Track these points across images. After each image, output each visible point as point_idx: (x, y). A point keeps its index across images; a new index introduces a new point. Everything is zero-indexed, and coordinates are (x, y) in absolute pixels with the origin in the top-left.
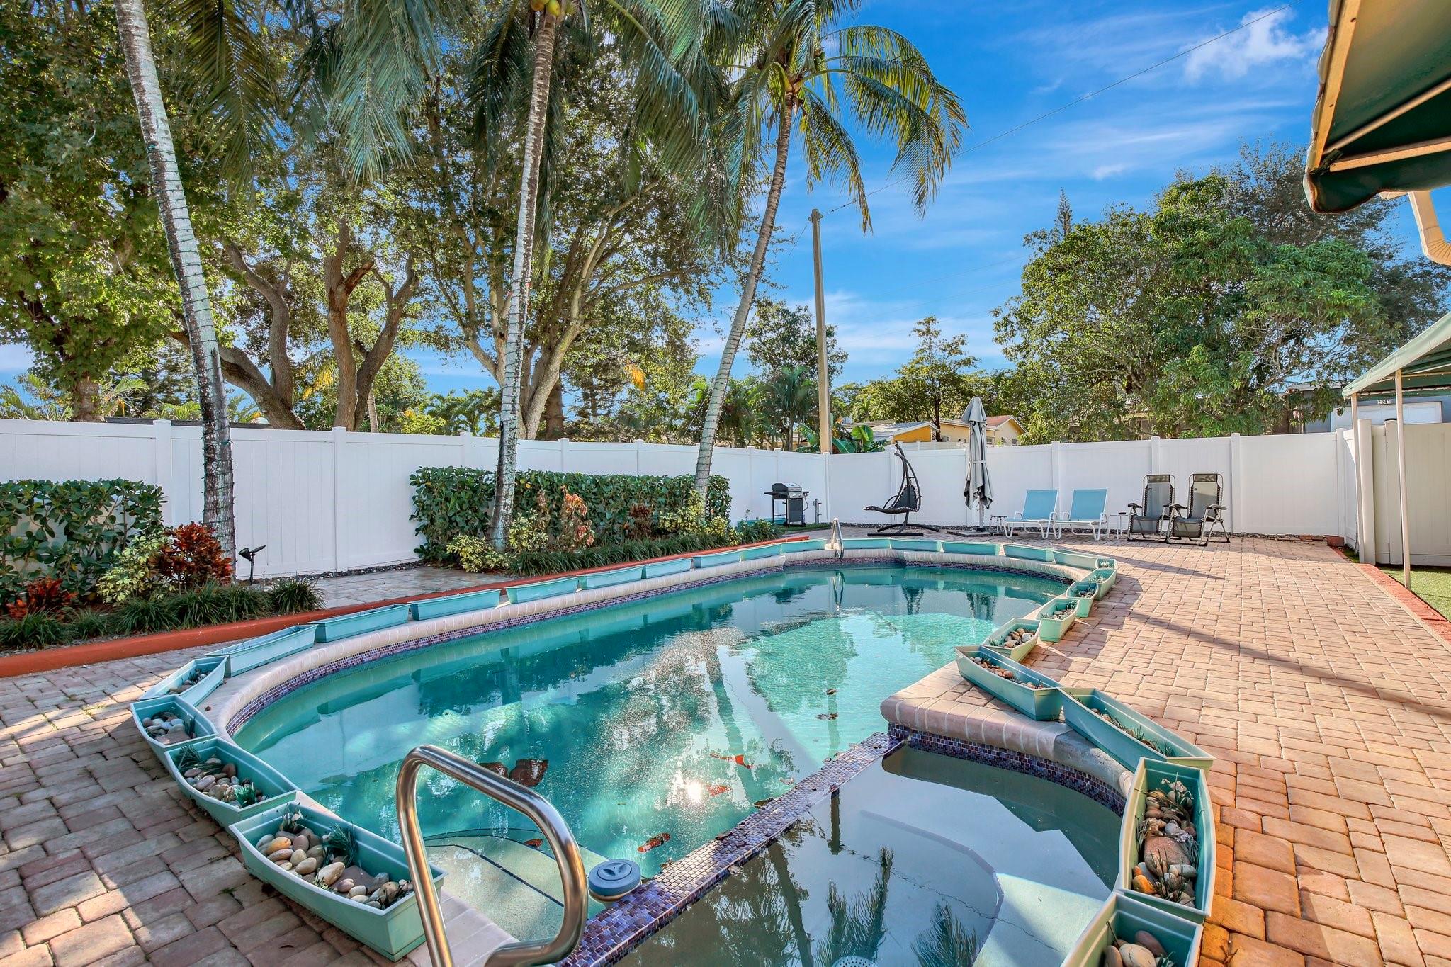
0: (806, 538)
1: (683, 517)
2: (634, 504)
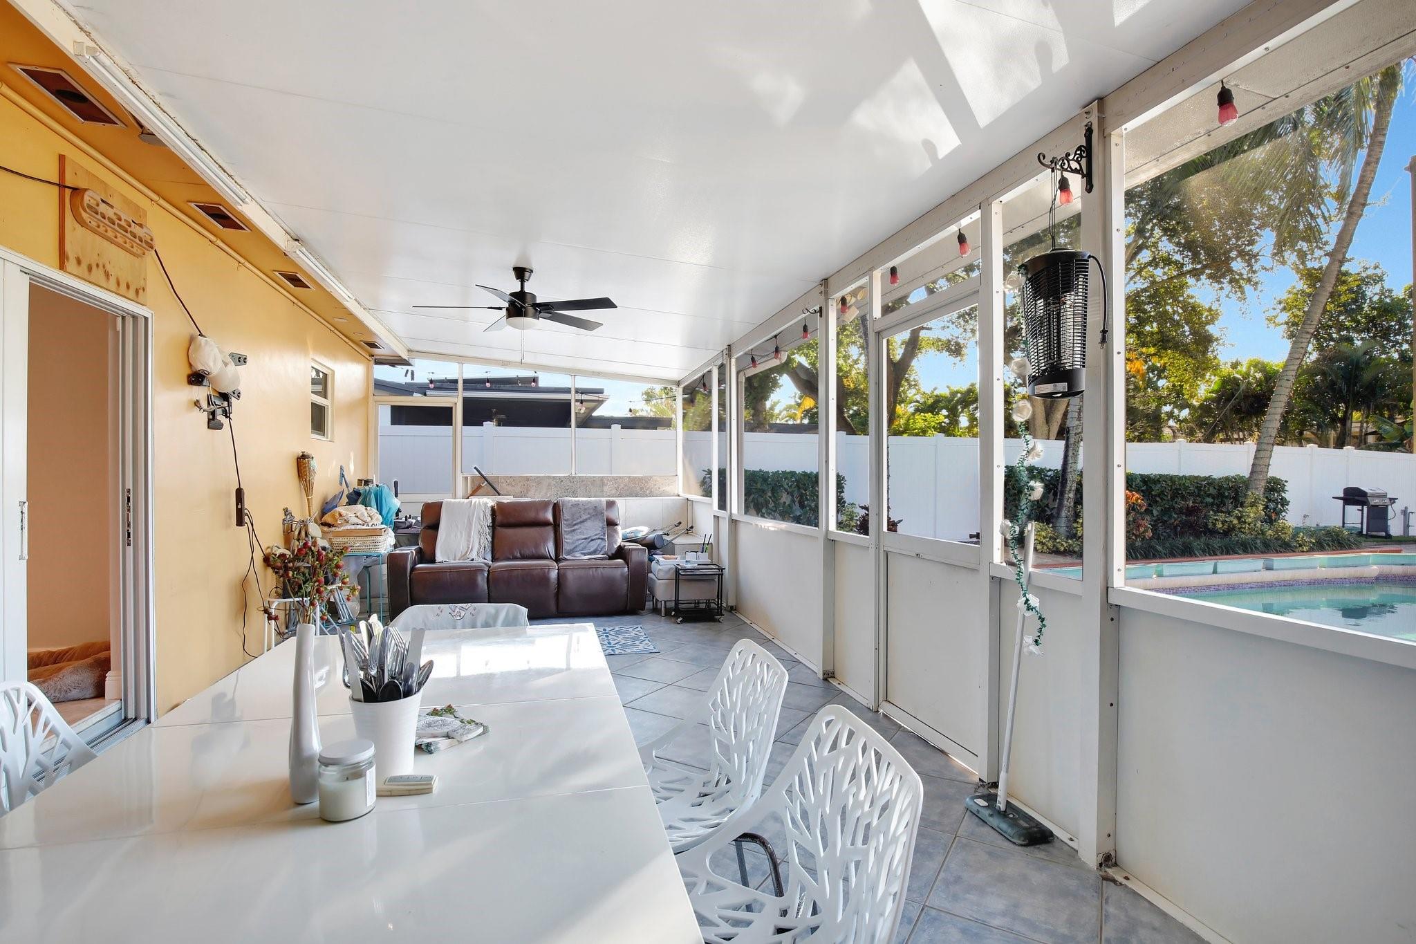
0: (1399, 551)
1: (1239, 518)
2: (1180, 503)
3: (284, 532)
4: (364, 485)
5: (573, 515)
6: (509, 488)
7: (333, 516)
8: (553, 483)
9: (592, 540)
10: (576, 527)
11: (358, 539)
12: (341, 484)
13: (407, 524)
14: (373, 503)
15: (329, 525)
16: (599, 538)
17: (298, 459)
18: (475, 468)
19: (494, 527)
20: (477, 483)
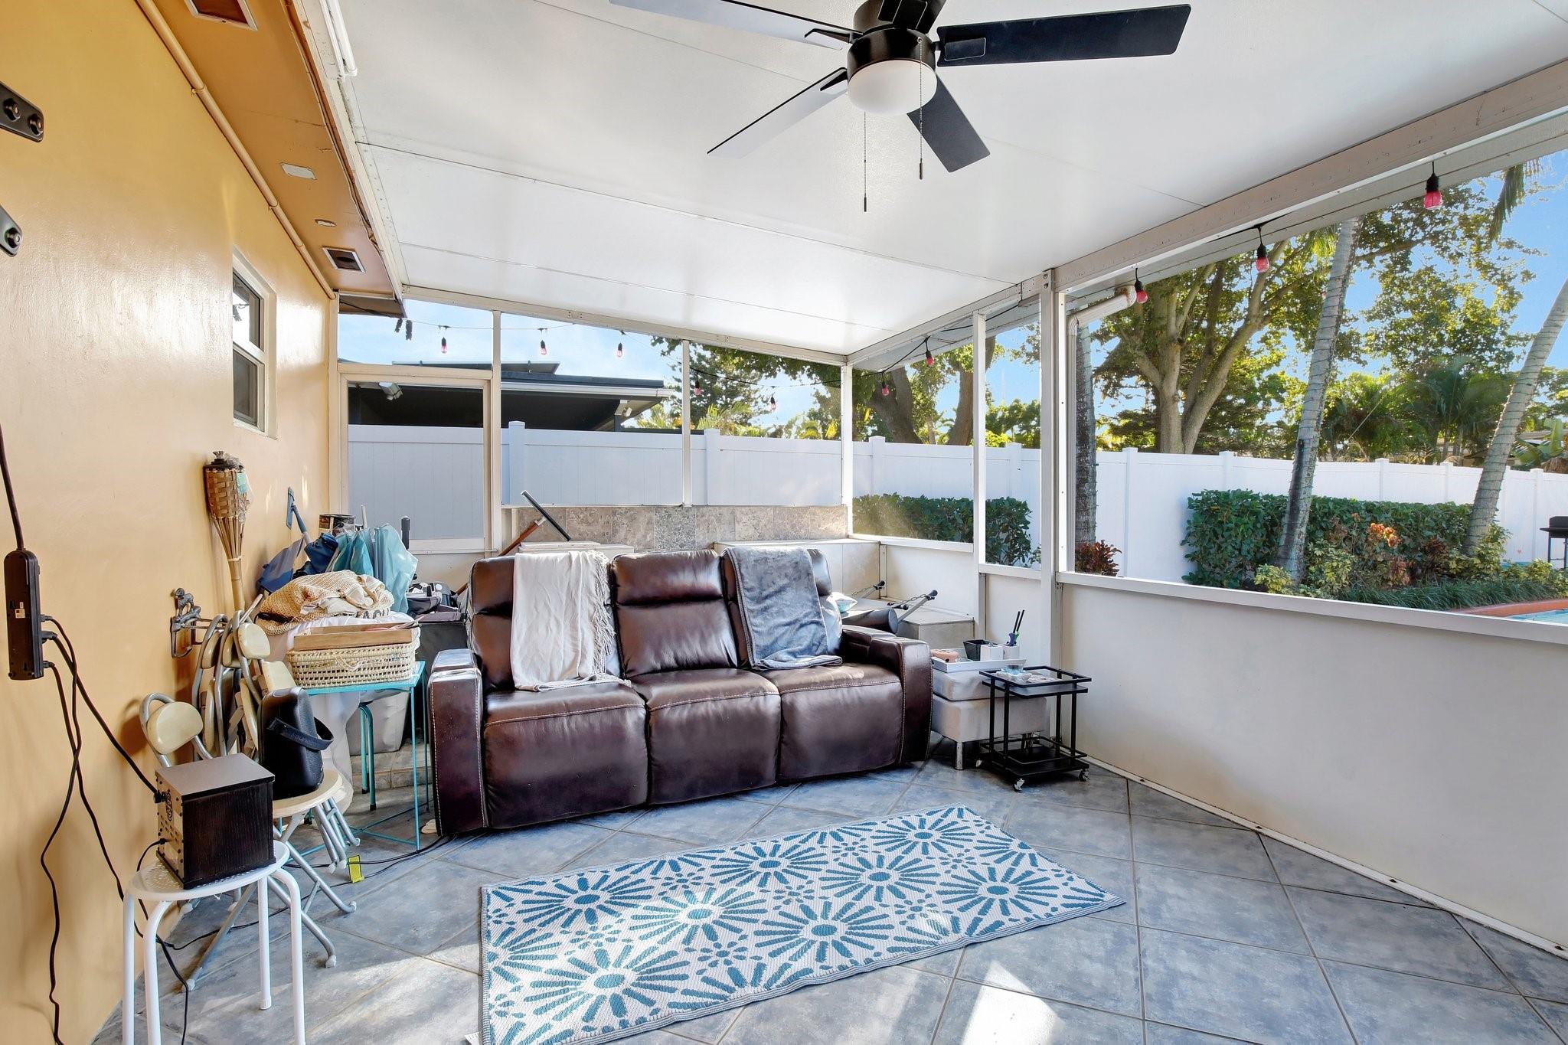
3: (174, 651)
4: (334, 526)
5: (760, 579)
6: (583, 528)
7: (289, 598)
8: (655, 517)
9: (802, 626)
10: (768, 602)
11: (357, 653)
12: (289, 525)
13: (433, 603)
14: (367, 563)
15: (281, 619)
16: (812, 622)
17: (205, 468)
18: (525, 494)
19: (615, 604)
20: (527, 520)
